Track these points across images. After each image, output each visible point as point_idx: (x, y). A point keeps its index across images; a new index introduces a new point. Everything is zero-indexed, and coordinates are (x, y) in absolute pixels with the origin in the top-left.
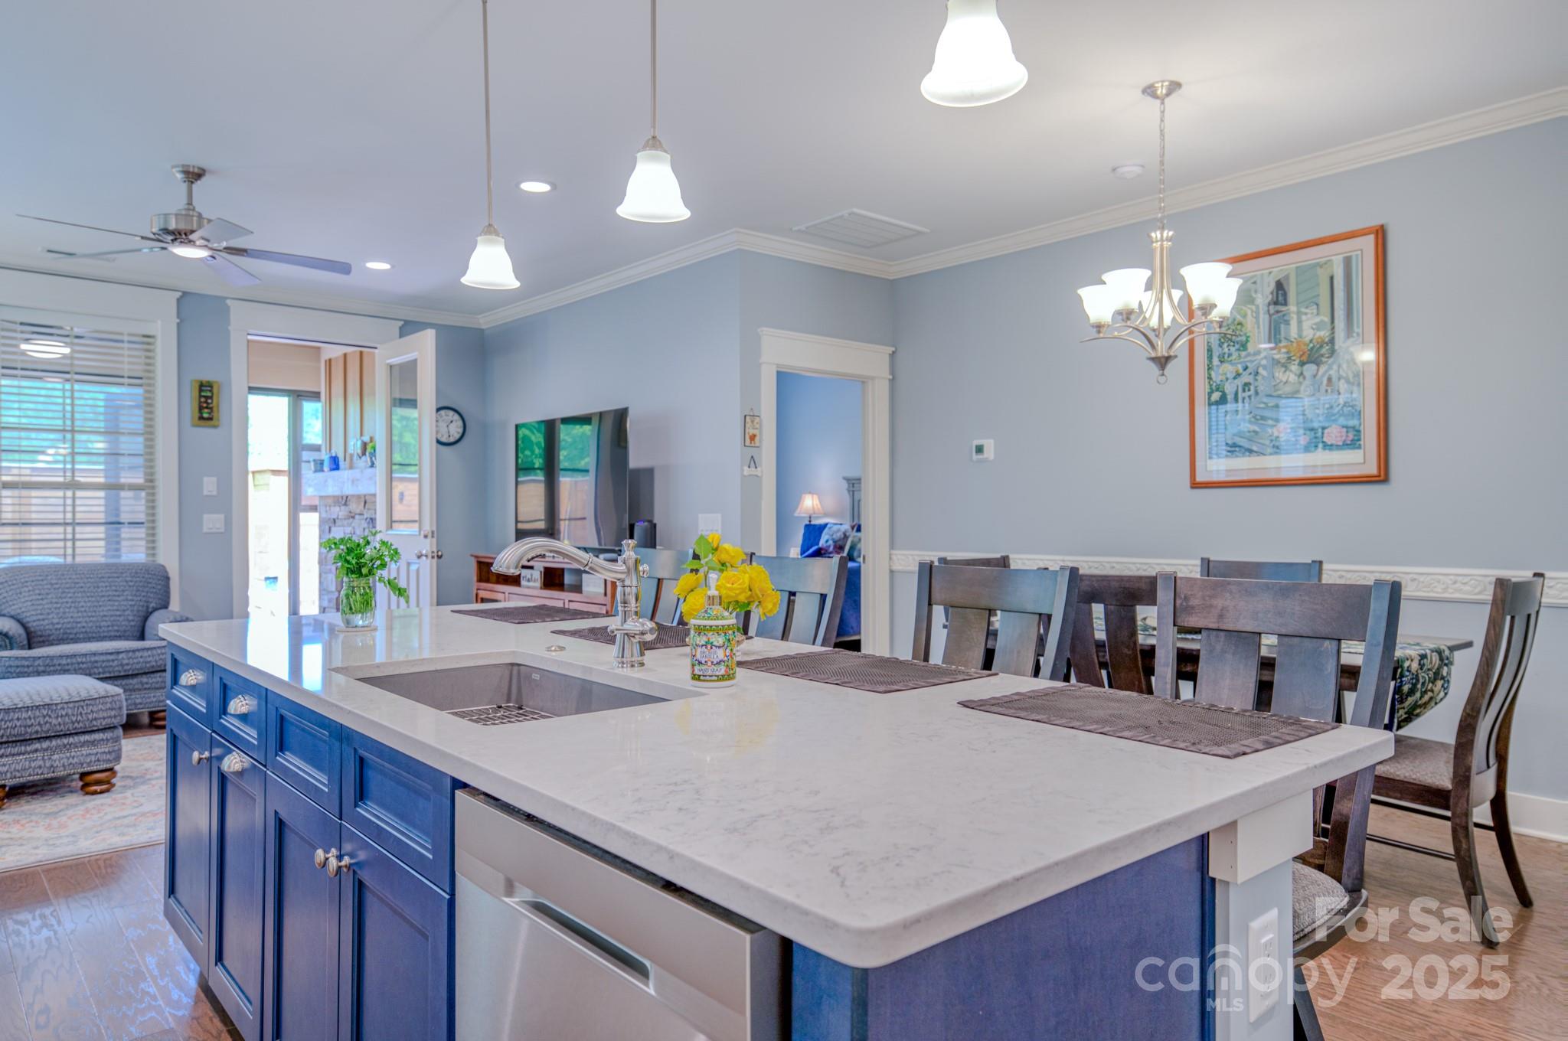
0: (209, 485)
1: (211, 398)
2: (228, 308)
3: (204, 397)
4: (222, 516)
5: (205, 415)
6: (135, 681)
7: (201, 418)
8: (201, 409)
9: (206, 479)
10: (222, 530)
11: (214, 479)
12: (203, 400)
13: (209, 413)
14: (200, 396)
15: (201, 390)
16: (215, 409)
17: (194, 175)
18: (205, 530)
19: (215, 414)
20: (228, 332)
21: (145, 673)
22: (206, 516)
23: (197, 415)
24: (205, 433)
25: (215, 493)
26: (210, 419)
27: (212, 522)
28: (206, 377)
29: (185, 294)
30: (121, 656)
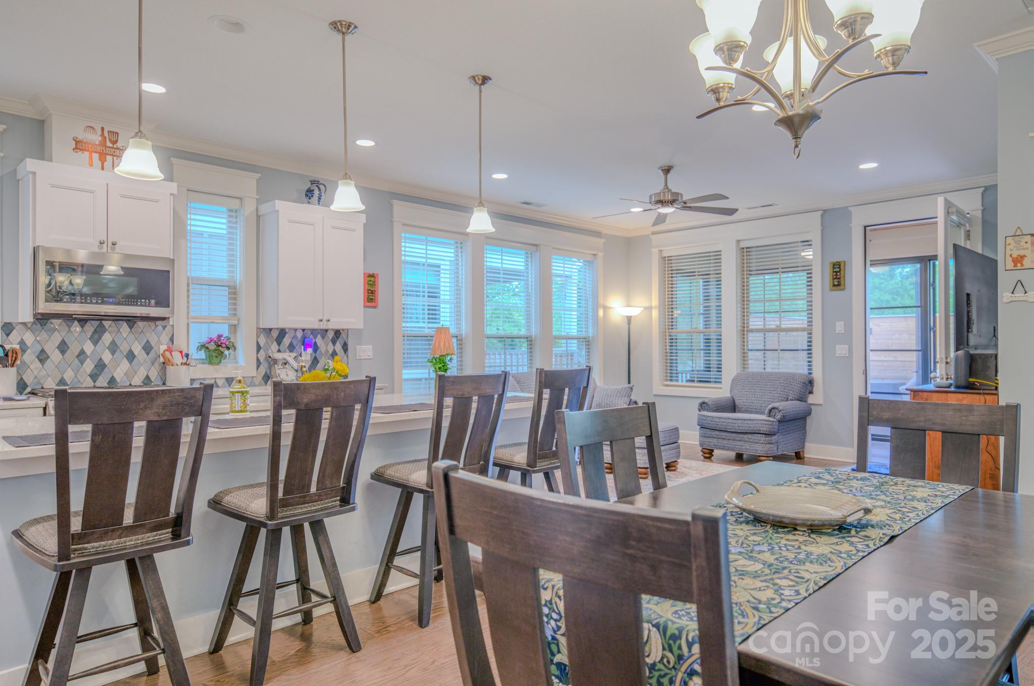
0: (840, 327)
1: (840, 271)
2: (850, 212)
3: (835, 272)
4: (847, 346)
5: (836, 283)
6: (745, 436)
7: (834, 285)
8: (834, 279)
9: (837, 323)
10: (847, 355)
11: (842, 323)
12: (835, 274)
13: (839, 282)
14: (834, 272)
15: (834, 268)
16: (842, 279)
17: (667, 170)
18: (837, 355)
19: (842, 282)
20: (851, 227)
21: (751, 433)
22: (837, 346)
23: (832, 285)
24: (837, 294)
25: (843, 332)
26: (839, 285)
27: (841, 350)
28: (835, 260)
29: (825, 211)
30: (739, 421)
